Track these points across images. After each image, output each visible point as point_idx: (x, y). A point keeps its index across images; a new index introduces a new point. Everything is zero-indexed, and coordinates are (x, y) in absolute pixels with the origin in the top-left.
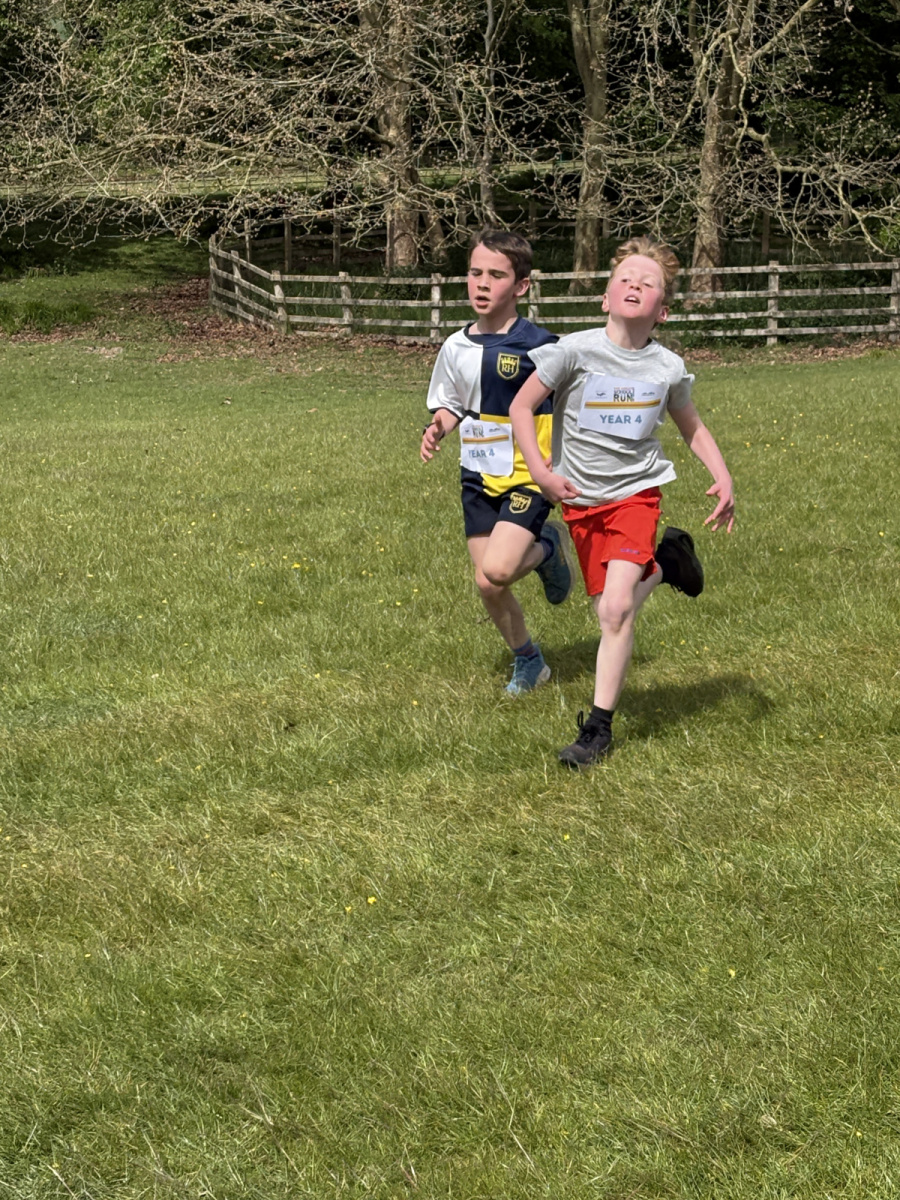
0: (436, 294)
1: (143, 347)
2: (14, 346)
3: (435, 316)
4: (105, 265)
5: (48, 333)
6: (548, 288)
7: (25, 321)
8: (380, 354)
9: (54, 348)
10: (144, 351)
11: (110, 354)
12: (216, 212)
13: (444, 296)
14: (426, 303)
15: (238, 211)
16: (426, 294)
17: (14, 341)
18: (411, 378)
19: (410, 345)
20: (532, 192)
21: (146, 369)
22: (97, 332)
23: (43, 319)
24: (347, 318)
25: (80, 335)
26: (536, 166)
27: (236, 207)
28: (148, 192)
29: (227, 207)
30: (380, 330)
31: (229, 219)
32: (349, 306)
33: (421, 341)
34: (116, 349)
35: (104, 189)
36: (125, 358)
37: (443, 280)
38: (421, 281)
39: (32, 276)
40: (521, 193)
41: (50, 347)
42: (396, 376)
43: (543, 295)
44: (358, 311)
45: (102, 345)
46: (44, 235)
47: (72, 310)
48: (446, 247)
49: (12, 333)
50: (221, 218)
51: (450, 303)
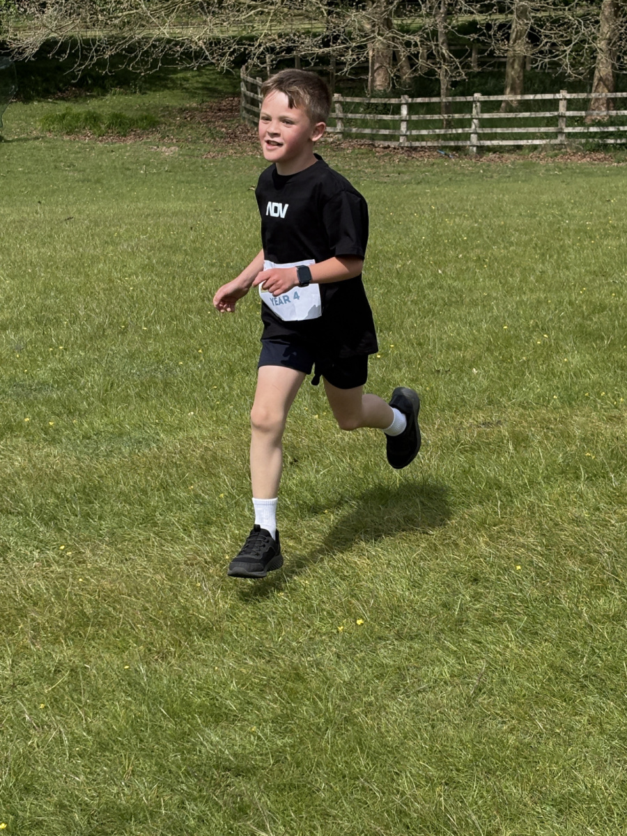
0: (404, 111)
1: (192, 147)
2: (100, 145)
3: (404, 126)
4: (166, 87)
5: (125, 136)
6: (487, 107)
7: (109, 127)
8: (363, 154)
9: (129, 148)
10: (194, 150)
11: (169, 152)
12: (245, 49)
13: (409, 113)
14: (397, 117)
15: (262, 48)
16: (397, 109)
17: (101, 141)
18: (385, 172)
19: (385, 148)
20: (476, 37)
21: (195, 163)
22: (159, 136)
23: (122, 125)
24: (339, 127)
25: (148, 138)
26: (479, 18)
27: (260, 45)
28: (197, 34)
29: (253, 45)
30: (363, 136)
31: (255, 54)
32: (340, 119)
33: (393, 144)
34: (173, 148)
35: (165, 32)
36: (179, 155)
37: (410, 100)
38: (394, 101)
39: (114, 94)
40: (467, 37)
41: (126, 146)
42: (374, 170)
43: (482, 112)
44: (347, 122)
45: (164, 145)
46: (122, 64)
47: (142, 120)
48: (412, 76)
49: (100, 136)
50: (249, 53)
51: (414, 117)
